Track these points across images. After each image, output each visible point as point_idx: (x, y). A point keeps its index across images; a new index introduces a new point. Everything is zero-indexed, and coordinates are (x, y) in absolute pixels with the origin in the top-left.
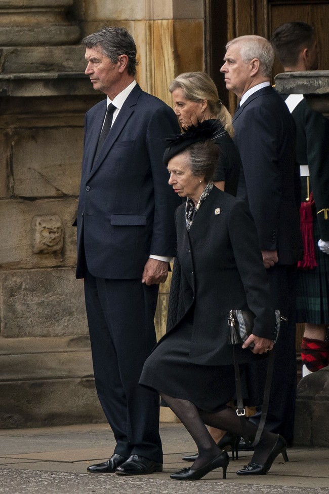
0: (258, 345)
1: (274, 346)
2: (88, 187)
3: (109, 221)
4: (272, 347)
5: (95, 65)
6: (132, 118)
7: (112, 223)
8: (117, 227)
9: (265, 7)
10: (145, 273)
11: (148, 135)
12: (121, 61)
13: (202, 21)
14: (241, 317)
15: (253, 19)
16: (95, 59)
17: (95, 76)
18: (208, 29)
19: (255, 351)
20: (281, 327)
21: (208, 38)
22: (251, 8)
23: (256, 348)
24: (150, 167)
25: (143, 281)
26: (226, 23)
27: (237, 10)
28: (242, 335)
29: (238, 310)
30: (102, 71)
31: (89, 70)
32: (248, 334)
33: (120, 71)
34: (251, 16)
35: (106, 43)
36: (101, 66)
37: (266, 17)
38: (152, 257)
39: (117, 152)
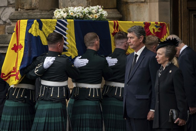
0: (180, 122)
1: (186, 123)
2: (128, 85)
3: (135, 97)
4: (185, 123)
5: (131, 39)
6: (144, 59)
7: (136, 98)
8: (138, 99)
9: (193, 18)
10: (148, 116)
11: (150, 66)
12: (141, 38)
13: (169, 23)
14: (174, 112)
15: (188, 22)
16: (132, 37)
17: (131, 43)
18: (172, 26)
19: (179, 125)
20: (189, 116)
21: (172, 30)
22: (187, 18)
23: (179, 123)
24: (150, 77)
25: (148, 119)
26: (178, 24)
27: (182, 19)
28: (174, 118)
29: (174, 109)
30: (134, 42)
31: (129, 41)
32: (177, 118)
33: (141, 42)
34: (187, 22)
35: (136, 31)
36: (134, 40)
37: (193, 22)
38: (151, 110)
39: (138, 72)
